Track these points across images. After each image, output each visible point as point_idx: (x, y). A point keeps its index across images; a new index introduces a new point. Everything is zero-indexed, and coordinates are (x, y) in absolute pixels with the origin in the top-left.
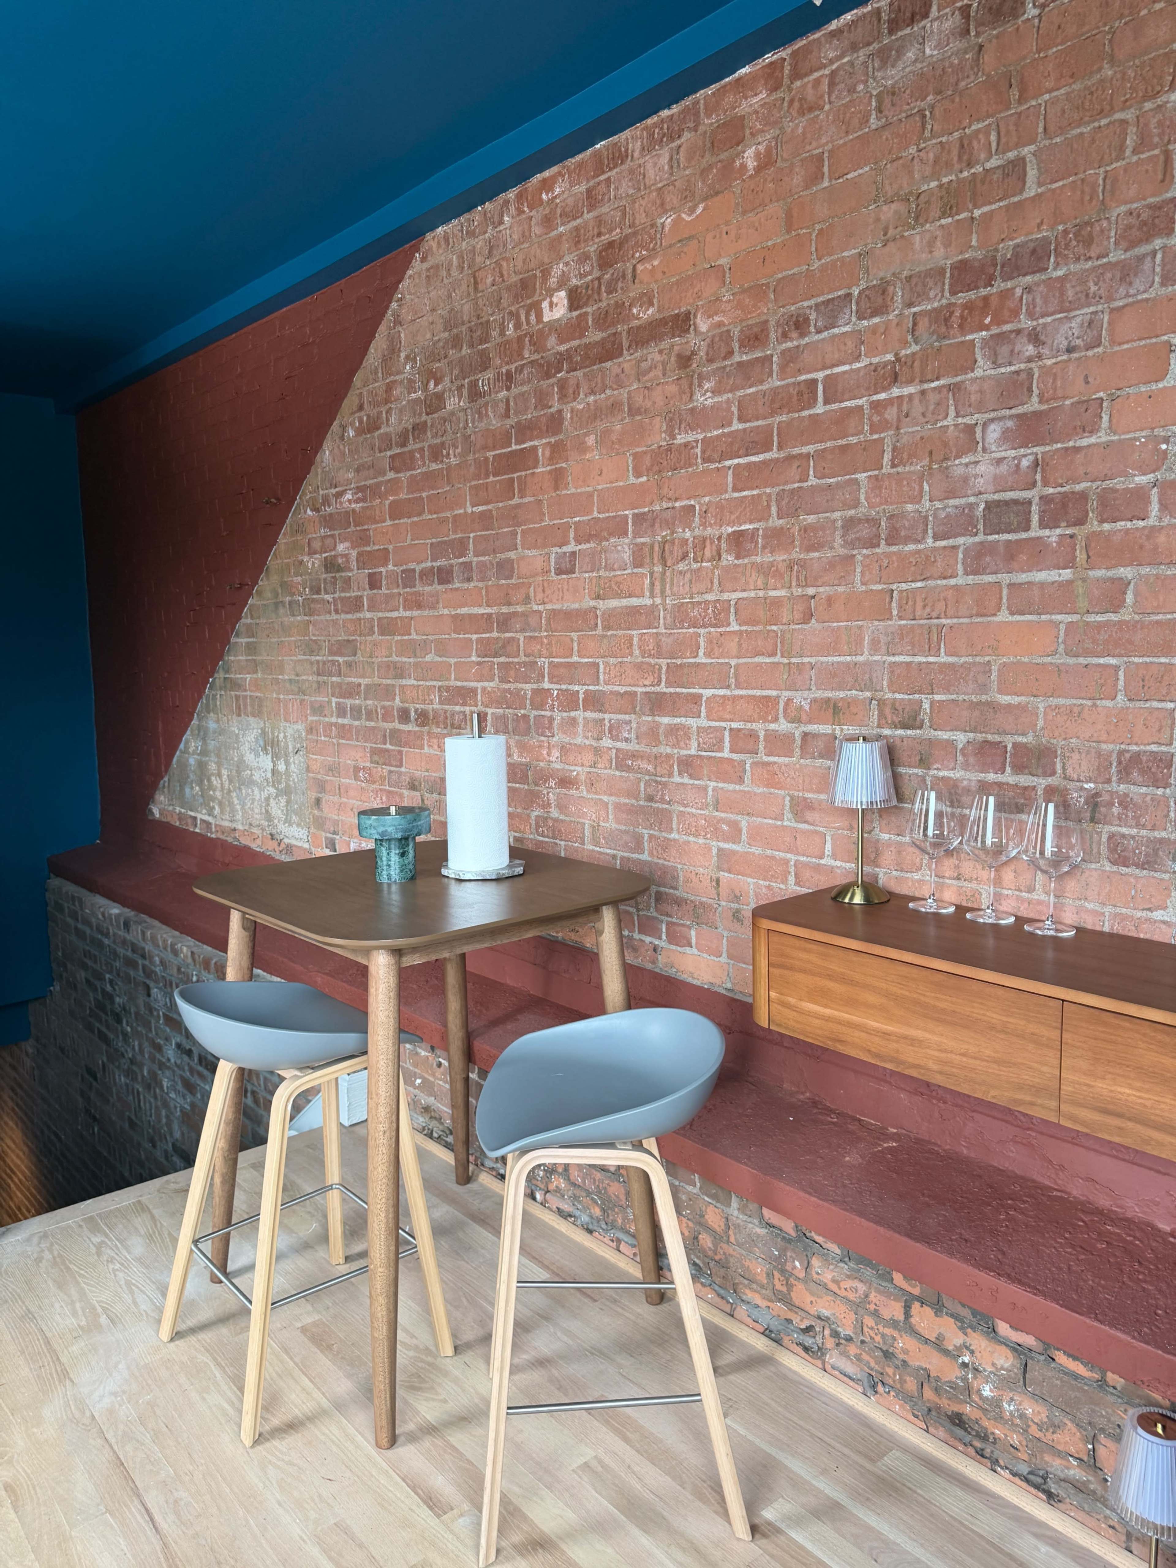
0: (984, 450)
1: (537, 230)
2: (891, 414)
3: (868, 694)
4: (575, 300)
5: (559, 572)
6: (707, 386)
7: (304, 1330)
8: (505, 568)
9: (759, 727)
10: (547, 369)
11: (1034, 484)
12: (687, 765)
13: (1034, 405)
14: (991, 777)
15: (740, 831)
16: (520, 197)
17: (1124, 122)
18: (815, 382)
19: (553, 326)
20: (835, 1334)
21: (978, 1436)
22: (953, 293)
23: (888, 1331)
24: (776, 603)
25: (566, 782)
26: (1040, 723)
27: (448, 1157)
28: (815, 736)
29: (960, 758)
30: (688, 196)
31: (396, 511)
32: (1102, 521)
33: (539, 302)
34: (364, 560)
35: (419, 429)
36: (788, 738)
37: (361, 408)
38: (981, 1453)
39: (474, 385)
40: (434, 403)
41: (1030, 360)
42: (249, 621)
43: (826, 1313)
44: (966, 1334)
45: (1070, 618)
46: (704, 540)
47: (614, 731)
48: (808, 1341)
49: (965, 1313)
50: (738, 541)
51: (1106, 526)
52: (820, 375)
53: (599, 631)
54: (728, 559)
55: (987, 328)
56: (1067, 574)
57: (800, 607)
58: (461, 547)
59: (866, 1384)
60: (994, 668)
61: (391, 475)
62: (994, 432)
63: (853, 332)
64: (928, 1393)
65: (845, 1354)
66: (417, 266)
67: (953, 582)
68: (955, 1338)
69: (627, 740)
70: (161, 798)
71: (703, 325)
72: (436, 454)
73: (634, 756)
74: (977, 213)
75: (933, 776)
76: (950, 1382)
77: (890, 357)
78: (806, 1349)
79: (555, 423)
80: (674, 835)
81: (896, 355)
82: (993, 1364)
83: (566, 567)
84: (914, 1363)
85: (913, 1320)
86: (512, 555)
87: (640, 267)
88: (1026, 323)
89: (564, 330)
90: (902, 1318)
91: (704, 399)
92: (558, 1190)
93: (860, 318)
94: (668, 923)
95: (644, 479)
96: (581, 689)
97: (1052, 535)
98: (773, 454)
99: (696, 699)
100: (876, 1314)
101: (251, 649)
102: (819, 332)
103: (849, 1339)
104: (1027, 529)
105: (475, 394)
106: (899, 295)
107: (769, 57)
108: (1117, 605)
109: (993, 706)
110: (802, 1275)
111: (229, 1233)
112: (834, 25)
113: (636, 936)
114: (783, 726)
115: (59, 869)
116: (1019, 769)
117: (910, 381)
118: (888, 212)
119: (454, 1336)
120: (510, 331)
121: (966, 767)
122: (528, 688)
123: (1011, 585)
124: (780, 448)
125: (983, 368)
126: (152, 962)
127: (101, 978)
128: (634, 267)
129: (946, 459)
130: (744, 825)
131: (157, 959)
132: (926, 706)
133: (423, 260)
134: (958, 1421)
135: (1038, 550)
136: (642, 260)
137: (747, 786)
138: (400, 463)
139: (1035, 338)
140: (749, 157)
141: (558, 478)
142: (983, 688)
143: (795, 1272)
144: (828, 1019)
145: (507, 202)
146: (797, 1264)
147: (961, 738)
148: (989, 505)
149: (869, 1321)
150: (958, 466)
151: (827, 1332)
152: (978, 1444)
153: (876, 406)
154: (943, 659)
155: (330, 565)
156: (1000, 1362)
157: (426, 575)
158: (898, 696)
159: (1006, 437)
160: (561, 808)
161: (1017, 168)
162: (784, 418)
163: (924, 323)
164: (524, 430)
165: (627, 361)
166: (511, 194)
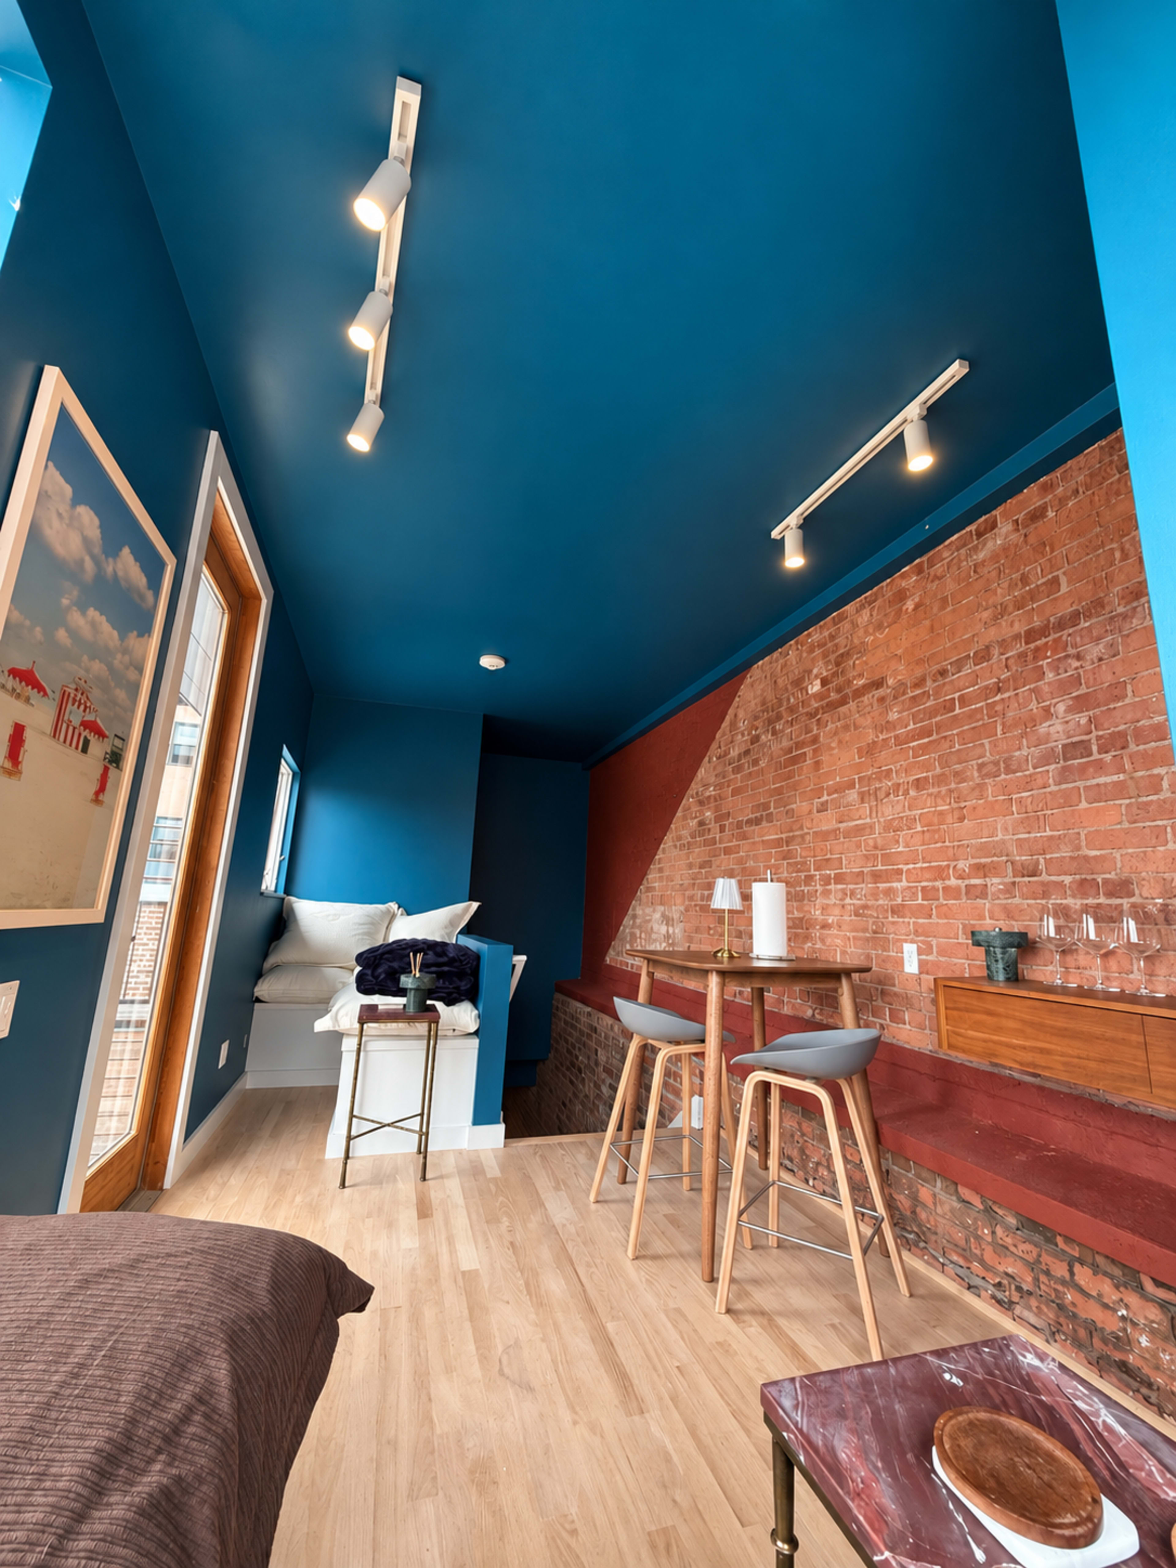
0: (1057, 717)
1: (805, 655)
2: (999, 708)
3: (1004, 858)
4: (824, 682)
5: (818, 812)
6: (895, 710)
7: (665, 1215)
8: (790, 813)
9: (939, 884)
10: (811, 715)
11: (1091, 732)
12: (896, 911)
13: (1083, 690)
14: (1091, 901)
15: (932, 946)
16: (797, 643)
17: (1112, 549)
18: (954, 699)
19: (815, 695)
20: (1019, 1289)
21: (1142, 1382)
22: (1027, 643)
23: (1060, 1288)
24: (941, 813)
25: (825, 926)
26: (1119, 865)
27: (756, 1156)
28: (975, 886)
29: (1068, 892)
30: (879, 627)
31: (736, 792)
32: (1138, 745)
33: (807, 687)
34: (718, 819)
35: (747, 752)
36: (958, 889)
37: (720, 747)
38: (1147, 1399)
39: (774, 728)
40: (755, 739)
41: (1076, 669)
42: (661, 856)
43: (1010, 1270)
44: (1121, 1292)
45: (1127, 801)
46: (899, 785)
47: (853, 894)
48: (999, 1295)
49: (1117, 1272)
50: (919, 784)
51: (1141, 747)
52: (957, 695)
53: (842, 840)
54: (912, 793)
55: (1048, 658)
56: (1122, 777)
57: (956, 814)
58: (766, 806)
59: (1047, 1333)
60: (1083, 837)
61: (733, 777)
62: (1061, 708)
63: (972, 672)
64: (1096, 1341)
65: (1029, 1308)
66: (748, 680)
67: (1048, 790)
68: (1111, 1295)
69: (859, 899)
70: (611, 953)
71: (890, 682)
72: (755, 762)
73: (865, 907)
74: (1034, 606)
75: (1052, 904)
76: (1113, 1333)
77: (995, 680)
78: (999, 1302)
79: (815, 740)
80: (892, 954)
81: (999, 679)
82: (1146, 1318)
83: (823, 808)
84: (1083, 1315)
85: (1076, 1278)
86: (794, 806)
87: (857, 662)
88: (1071, 651)
89: (819, 696)
90: (1067, 1276)
91: (893, 716)
92: (822, 1177)
93: (975, 665)
94: (890, 1009)
95: (863, 759)
96: (832, 873)
97: (1108, 757)
98: (934, 737)
99: (899, 872)
100: (1047, 1273)
101: (661, 870)
102: (953, 675)
103: (1030, 1293)
104: (1090, 755)
105: (774, 733)
106: (996, 652)
107: (917, 561)
108: (1157, 790)
109: (1086, 858)
110: (989, 1239)
111: (630, 1145)
112: (947, 542)
113: (871, 1019)
114: (953, 882)
115: (559, 989)
116: (1110, 894)
117: (1008, 690)
118: (986, 615)
119: (752, 1240)
120: (792, 700)
121: (1074, 896)
122: (803, 875)
123: (1085, 787)
124: (937, 734)
125: (1050, 676)
126: (600, 1035)
127: (574, 1047)
128: (854, 663)
129: (1035, 726)
130: (934, 943)
131: (603, 1035)
132: (1042, 861)
133: (751, 677)
134: (1124, 1367)
135: (1100, 767)
136: (857, 659)
137: (935, 920)
138: (738, 770)
139: (1078, 657)
140: (910, 605)
141: (817, 764)
142: (1078, 848)
143: (985, 1237)
144: (985, 1041)
145: (791, 645)
146: (986, 1231)
147: (1067, 879)
148: (1064, 746)
149: (1043, 1278)
150: (1043, 729)
151: (1013, 1287)
152: (1144, 1391)
153: (990, 706)
154: (1049, 833)
155: (701, 823)
156: (1152, 1317)
157: (749, 822)
158: (1024, 858)
159: (1069, 710)
160: (823, 941)
161: (1055, 581)
162: (938, 718)
163: (1011, 662)
164: (799, 745)
165: (852, 705)
166: (792, 642)
